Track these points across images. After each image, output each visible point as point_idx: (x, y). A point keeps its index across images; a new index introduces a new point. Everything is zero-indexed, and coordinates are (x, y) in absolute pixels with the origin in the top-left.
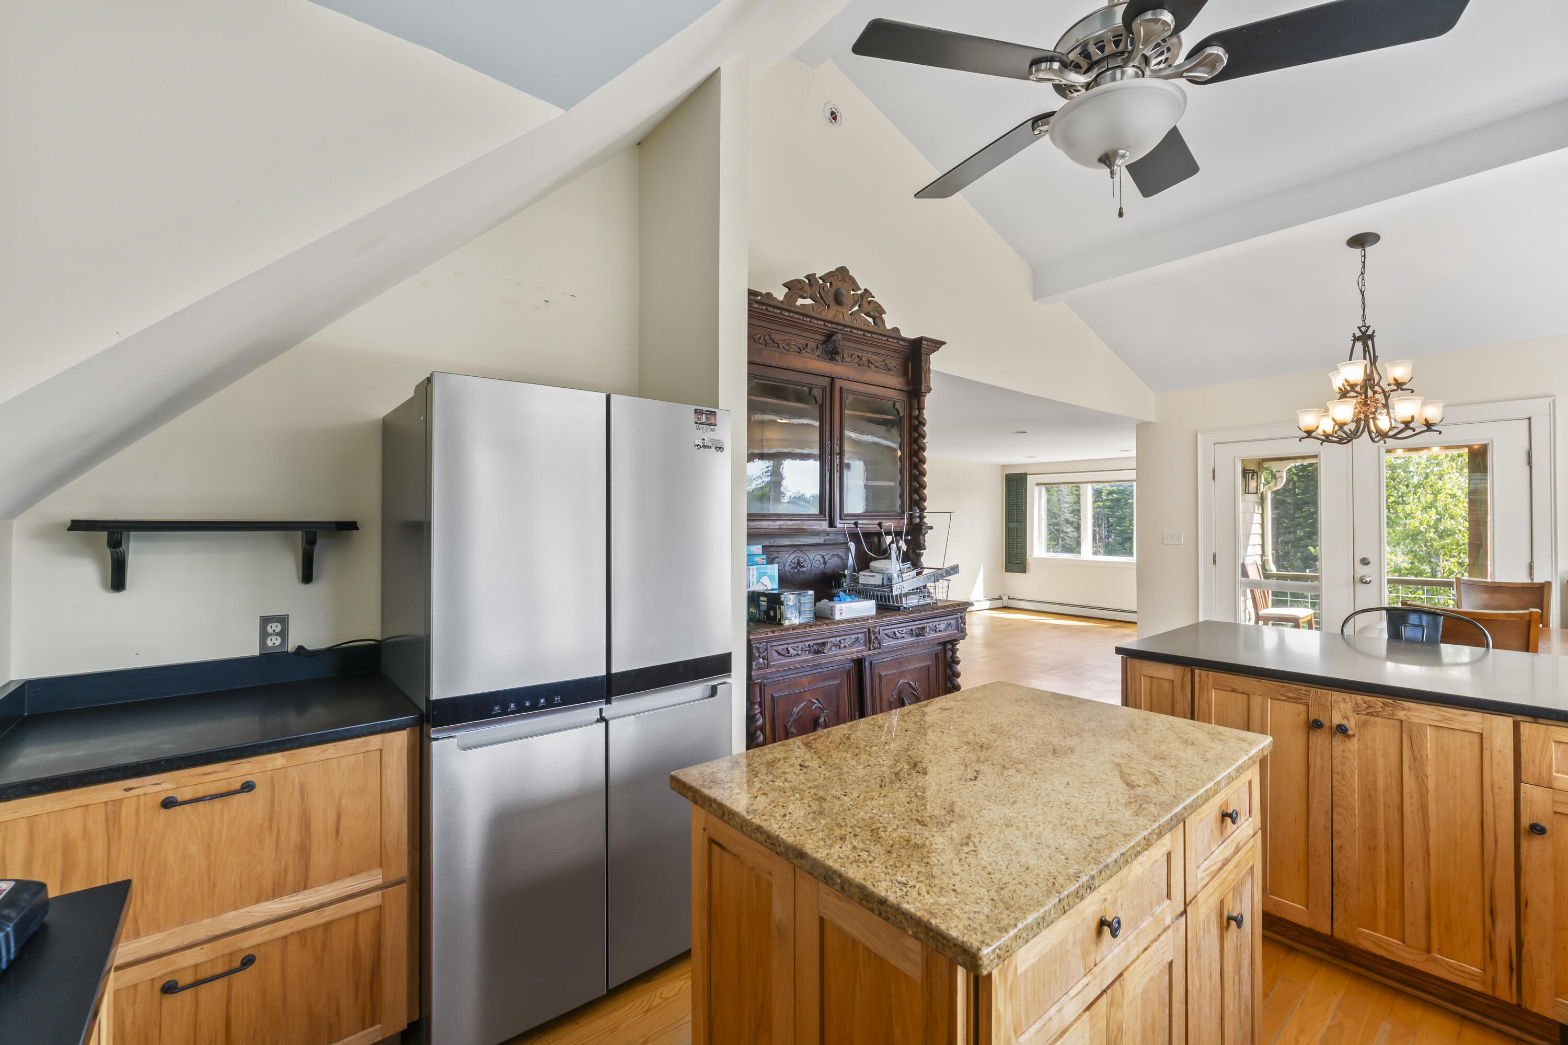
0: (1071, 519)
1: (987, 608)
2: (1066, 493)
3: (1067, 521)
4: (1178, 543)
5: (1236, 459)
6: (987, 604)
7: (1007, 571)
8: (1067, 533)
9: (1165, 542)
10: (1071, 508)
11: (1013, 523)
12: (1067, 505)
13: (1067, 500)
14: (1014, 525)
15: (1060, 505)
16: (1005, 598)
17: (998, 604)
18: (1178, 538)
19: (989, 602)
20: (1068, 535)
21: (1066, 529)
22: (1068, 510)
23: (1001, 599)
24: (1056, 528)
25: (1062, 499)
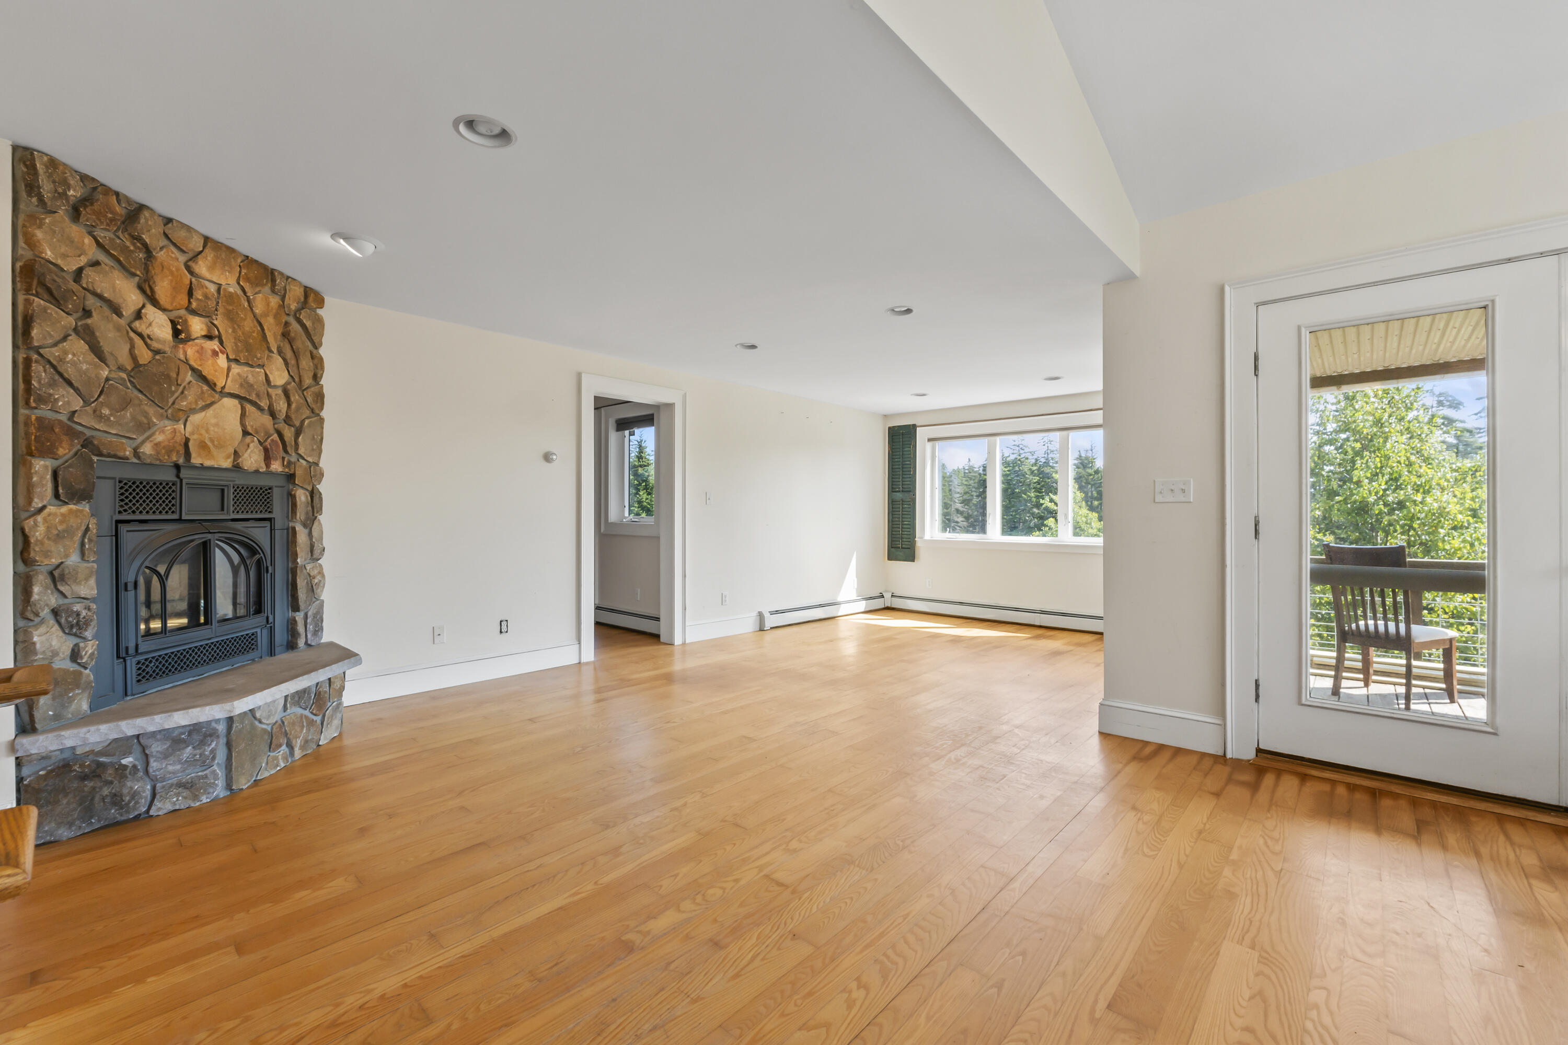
0: (961, 509)
1: (863, 610)
2: (956, 483)
3: (957, 510)
4: (1183, 499)
5: (1303, 330)
6: (862, 606)
7: (890, 558)
8: (957, 522)
9: (1159, 498)
10: (961, 498)
11: (898, 494)
12: (958, 495)
13: (958, 490)
14: (899, 496)
15: (951, 495)
16: (887, 595)
17: (879, 604)
18: (1183, 491)
19: (864, 602)
20: (959, 524)
21: (956, 519)
22: (959, 500)
23: (883, 596)
24: (947, 517)
25: (953, 489)
